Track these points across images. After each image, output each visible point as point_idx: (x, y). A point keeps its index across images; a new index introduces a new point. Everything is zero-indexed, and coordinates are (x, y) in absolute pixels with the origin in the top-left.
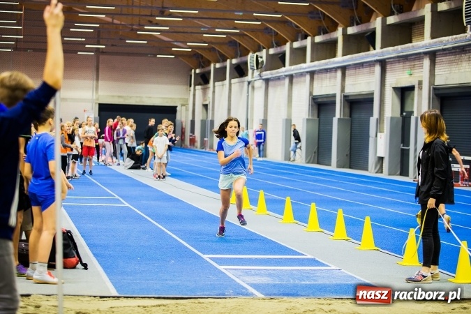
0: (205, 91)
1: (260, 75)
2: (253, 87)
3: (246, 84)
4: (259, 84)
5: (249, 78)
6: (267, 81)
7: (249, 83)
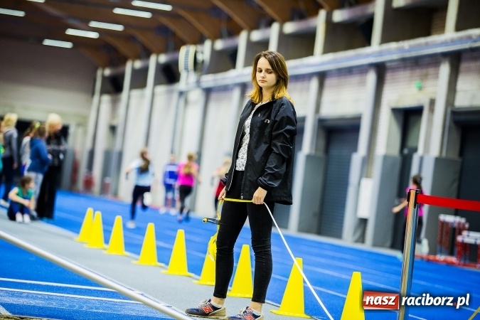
0: (115, 103)
1: (198, 82)
2: (186, 102)
3: (175, 96)
4: (196, 96)
5: (181, 85)
6: (208, 92)
7: (181, 93)
